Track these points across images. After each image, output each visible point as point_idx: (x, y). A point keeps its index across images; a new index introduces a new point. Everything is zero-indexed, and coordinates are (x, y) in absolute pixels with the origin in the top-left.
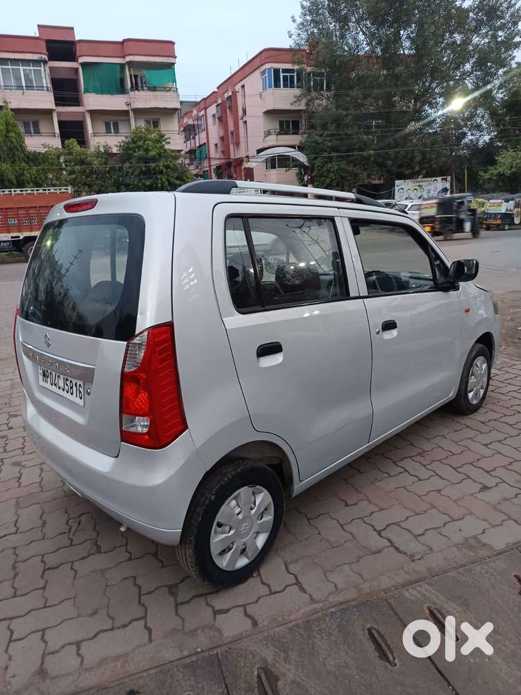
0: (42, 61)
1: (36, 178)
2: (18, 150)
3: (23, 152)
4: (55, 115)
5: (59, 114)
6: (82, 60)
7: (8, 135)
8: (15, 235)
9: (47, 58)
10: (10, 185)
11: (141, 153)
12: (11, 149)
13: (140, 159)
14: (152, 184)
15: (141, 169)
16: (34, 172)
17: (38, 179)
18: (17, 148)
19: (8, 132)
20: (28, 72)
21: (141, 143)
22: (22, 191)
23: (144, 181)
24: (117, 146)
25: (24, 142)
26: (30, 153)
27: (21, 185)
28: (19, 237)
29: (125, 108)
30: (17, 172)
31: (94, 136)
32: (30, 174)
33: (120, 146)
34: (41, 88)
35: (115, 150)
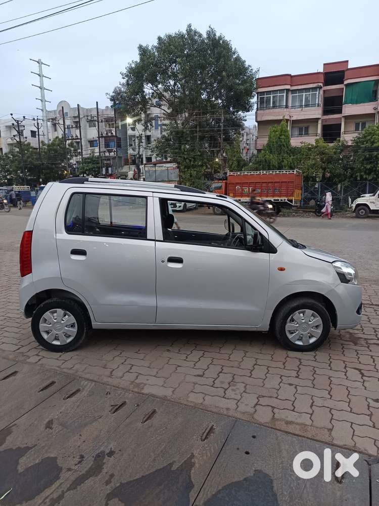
0: (318, 87)
1: (291, 164)
2: (284, 147)
3: (288, 147)
4: (320, 122)
5: (323, 121)
6: (346, 82)
7: (280, 137)
8: (276, 198)
9: (322, 85)
10: (274, 168)
11: (369, 145)
12: (280, 146)
13: (366, 149)
14: (373, 168)
15: (365, 156)
16: (291, 160)
17: (292, 164)
18: (284, 145)
19: (281, 136)
20: (307, 96)
21: (368, 138)
22: (280, 172)
23: (365, 166)
24: (352, 140)
25: (289, 141)
26: (292, 148)
27: (280, 168)
28: (278, 200)
29: (373, 112)
30: (280, 160)
31: (344, 134)
32: (287, 161)
33: (354, 140)
34: (314, 105)
35: (350, 143)
